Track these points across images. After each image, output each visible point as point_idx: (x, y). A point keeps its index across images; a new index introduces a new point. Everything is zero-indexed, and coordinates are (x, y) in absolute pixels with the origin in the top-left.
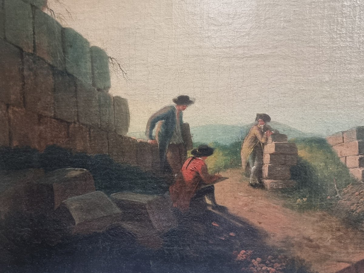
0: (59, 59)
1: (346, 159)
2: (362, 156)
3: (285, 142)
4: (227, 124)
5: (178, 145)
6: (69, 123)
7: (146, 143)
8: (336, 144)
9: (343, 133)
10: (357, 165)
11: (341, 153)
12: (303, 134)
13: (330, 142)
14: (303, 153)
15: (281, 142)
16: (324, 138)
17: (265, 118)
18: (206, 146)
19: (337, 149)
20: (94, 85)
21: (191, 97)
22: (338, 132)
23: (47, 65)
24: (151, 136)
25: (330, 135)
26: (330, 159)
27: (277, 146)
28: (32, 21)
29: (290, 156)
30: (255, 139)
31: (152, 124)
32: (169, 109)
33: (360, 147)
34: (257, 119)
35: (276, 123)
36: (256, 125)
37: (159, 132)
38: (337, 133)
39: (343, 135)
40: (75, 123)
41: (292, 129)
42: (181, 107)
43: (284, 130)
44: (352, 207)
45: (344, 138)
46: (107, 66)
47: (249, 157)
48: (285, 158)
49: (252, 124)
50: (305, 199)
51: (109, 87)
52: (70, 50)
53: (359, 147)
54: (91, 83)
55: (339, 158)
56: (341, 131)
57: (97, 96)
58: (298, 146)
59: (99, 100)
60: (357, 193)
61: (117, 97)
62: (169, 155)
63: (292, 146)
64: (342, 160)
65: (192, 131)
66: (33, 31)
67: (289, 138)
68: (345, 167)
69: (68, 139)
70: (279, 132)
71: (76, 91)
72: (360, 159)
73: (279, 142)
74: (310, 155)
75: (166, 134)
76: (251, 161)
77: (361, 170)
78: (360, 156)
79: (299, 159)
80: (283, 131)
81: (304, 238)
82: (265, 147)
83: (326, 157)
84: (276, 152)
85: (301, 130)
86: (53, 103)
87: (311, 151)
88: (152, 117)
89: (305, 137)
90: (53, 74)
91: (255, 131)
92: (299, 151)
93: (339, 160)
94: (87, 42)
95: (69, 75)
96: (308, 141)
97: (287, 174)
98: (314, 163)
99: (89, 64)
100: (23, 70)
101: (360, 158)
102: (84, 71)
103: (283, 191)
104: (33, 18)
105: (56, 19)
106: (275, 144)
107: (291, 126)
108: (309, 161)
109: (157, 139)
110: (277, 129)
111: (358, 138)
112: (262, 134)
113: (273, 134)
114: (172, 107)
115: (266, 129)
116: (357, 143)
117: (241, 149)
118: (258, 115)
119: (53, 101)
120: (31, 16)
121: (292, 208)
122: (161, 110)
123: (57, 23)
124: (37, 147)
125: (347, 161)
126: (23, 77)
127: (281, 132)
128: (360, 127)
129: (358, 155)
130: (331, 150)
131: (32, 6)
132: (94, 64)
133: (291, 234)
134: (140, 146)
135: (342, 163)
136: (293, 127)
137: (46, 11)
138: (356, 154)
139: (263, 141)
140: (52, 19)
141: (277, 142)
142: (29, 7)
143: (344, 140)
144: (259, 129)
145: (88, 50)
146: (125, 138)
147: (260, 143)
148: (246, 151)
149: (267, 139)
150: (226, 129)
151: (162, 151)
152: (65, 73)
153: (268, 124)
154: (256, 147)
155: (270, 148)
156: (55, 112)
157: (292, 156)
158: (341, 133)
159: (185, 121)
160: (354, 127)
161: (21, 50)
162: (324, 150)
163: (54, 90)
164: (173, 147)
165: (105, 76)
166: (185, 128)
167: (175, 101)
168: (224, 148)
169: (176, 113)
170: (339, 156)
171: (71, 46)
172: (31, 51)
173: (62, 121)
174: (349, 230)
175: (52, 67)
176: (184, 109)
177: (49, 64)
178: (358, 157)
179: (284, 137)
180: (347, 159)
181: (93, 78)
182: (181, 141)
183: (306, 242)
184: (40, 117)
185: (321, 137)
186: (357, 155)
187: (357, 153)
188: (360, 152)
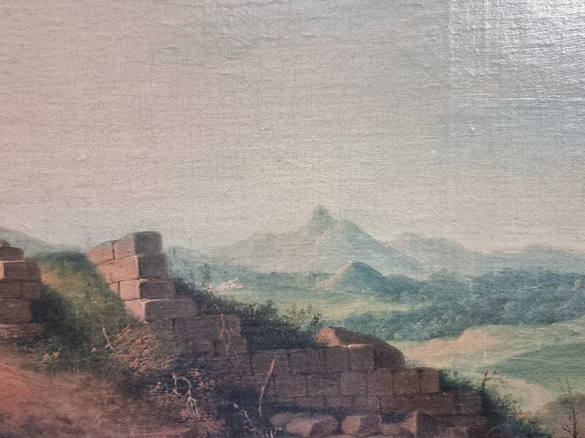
1: (119, 285)
2: (145, 280)
3: (20, 261)
8: (102, 263)
9: (113, 243)
10: (138, 295)
11: (111, 275)
12: (49, 246)
13: (93, 259)
14: (49, 278)
15: (13, 260)
16: (82, 252)
19: (105, 271)
22: (105, 242)
25: (92, 248)
26: (93, 287)
27: (7, 269)
29: (29, 284)
33: (141, 266)
35: (5, 230)
38: (103, 244)
39: (113, 246)
41: (30, 239)
43: (18, 241)
44: (132, 365)
45: (116, 252)
48: (21, 288)
50: (56, 354)
53: (139, 265)
55: (109, 284)
56: (110, 240)
58: (42, 267)
60: (139, 341)
63: (32, 267)
64: (113, 288)
67: (28, 254)
68: (117, 299)
70: (9, 245)
72: (142, 286)
73: (10, 262)
74: (62, 281)
77: (143, 303)
78: (142, 280)
79: (44, 289)
80: (15, 242)
81: (58, 418)
83: (87, 283)
84: (6, 277)
85: (44, 240)
87: (62, 275)
89: (53, 251)
92: (43, 276)
93: (108, 287)
96: (58, 259)
97: (26, 314)
98: (68, 295)
101: (141, 283)
103: (21, 342)
106: (4, 264)
107: (29, 234)
108: (59, 290)
110: (7, 240)
111: (137, 252)
116: (136, 259)
121: (36, 369)
125: (121, 290)
127: (13, 244)
128: (140, 233)
129: (138, 279)
130: (95, 271)
133: (37, 412)
135: (113, 293)
136: (32, 235)
138: (135, 277)
141: (7, 262)
143: (115, 254)
157: (33, 284)
158: (110, 244)
160: (131, 234)
162: (84, 272)
170: (108, 281)
174: (130, 400)
178: (138, 282)
179: (17, 252)
180: (121, 286)
183: (61, 424)
185: (77, 251)
186: (136, 279)
187: (136, 275)
188: (141, 274)
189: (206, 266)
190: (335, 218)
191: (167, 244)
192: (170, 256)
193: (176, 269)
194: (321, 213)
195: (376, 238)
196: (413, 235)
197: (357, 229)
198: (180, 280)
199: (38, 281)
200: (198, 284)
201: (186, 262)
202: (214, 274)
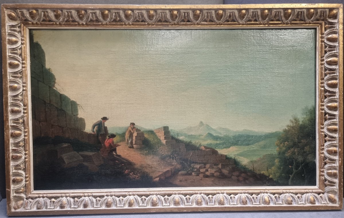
0: (59, 105)
3: (140, 132)
4: (120, 126)
5: (103, 134)
6: (63, 127)
7: (92, 134)
8: (157, 132)
9: (159, 128)
10: (164, 139)
12: (146, 129)
13: (155, 132)
14: (146, 136)
17: (133, 124)
18: (113, 134)
19: (157, 134)
20: (72, 114)
21: (107, 117)
22: (157, 128)
23: (55, 107)
24: (93, 132)
25: (155, 129)
26: (155, 137)
27: (137, 134)
28: (49, 92)
29: (142, 137)
30: (130, 131)
31: (94, 127)
32: (100, 122)
34: (130, 125)
35: (137, 126)
36: (130, 127)
37: (96, 130)
40: (65, 127)
41: (142, 128)
42: (104, 121)
44: (163, 153)
45: (159, 130)
46: (77, 107)
47: (128, 138)
48: (140, 138)
49: (129, 126)
50: (147, 151)
51: (78, 115)
52: (63, 102)
54: (71, 113)
57: (73, 118)
58: (145, 133)
59: (74, 119)
60: (164, 149)
61: (81, 118)
62: (100, 138)
63: (142, 134)
64: (159, 138)
65: (108, 129)
66: (50, 95)
67: (142, 131)
68: (160, 140)
69: (62, 133)
71: (66, 116)
72: (165, 137)
75: (99, 130)
76: (129, 139)
77: (165, 141)
79: (145, 138)
81: (147, 164)
82: (134, 134)
86: (57, 121)
87: (149, 135)
88: (94, 124)
90: (57, 110)
91: (130, 129)
94: (70, 99)
95: (63, 110)
96: (148, 132)
97: (141, 143)
98: (150, 139)
99: (70, 107)
100: (45, 109)
102: (69, 109)
103: (140, 149)
104: (50, 91)
105: (58, 91)
108: (148, 138)
109: (96, 132)
111: (164, 130)
112: (132, 129)
113: (136, 130)
114: (100, 121)
115: (134, 128)
116: (164, 132)
117: (125, 135)
118: (131, 123)
119: (57, 120)
120: (49, 90)
121: (143, 154)
122: (97, 122)
123: (58, 92)
124: (51, 136)
125: (161, 138)
126: (46, 112)
127: (139, 129)
128: (164, 126)
130: (155, 134)
131: (49, 86)
132: (72, 107)
133: (143, 163)
134: (89, 135)
137: (54, 88)
139: (133, 132)
140: (57, 91)
141: (137, 132)
142: (48, 87)
144: (131, 128)
145: (70, 102)
146: (84, 132)
147: (132, 133)
148: (127, 136)
149: (134, 131)
150: (120, 128)
151: (98, 136)
152: (62, 110)
153: (134, 126)
154: (130, 134)
155: (135, 134)
156: (58, 124)
159: (105, 126)
161: (45, 102)
162: (153, 134)
163: (58, 116)
164: (101, 135)
165: (76, 110)
166: (106, 128)
167: (102, 119)
168: (119, 135)
169: (102, 123)
170: (158, 136)
171: (64, 100)
172: (49, 102)
173: (60, 127)
174: (162, 161)
175: (57, 108)
176: (105, 122)
177: (56, 107)
178: (164, 137)
179: (140, 130)
181: (72, 112)
182: (104, 133)
183: (148, 166)
184: (52, 125)
185: (152, 130)
187: (164, 135)
188: (165, 135)
189: (178, 133)
190: (204, 124)
191: (170, 129)
192: (170, 131)
193: (172, 134)
194: (201, 122)
195: (213, 128)
196: (220, 127)
197: (209, 126)
198: (173, 136)
199: (144, 136)
200: (176, 137)
201: (174, 132)
202: (179, 135)
